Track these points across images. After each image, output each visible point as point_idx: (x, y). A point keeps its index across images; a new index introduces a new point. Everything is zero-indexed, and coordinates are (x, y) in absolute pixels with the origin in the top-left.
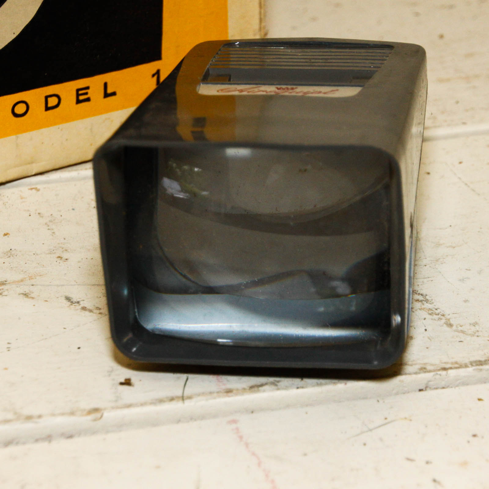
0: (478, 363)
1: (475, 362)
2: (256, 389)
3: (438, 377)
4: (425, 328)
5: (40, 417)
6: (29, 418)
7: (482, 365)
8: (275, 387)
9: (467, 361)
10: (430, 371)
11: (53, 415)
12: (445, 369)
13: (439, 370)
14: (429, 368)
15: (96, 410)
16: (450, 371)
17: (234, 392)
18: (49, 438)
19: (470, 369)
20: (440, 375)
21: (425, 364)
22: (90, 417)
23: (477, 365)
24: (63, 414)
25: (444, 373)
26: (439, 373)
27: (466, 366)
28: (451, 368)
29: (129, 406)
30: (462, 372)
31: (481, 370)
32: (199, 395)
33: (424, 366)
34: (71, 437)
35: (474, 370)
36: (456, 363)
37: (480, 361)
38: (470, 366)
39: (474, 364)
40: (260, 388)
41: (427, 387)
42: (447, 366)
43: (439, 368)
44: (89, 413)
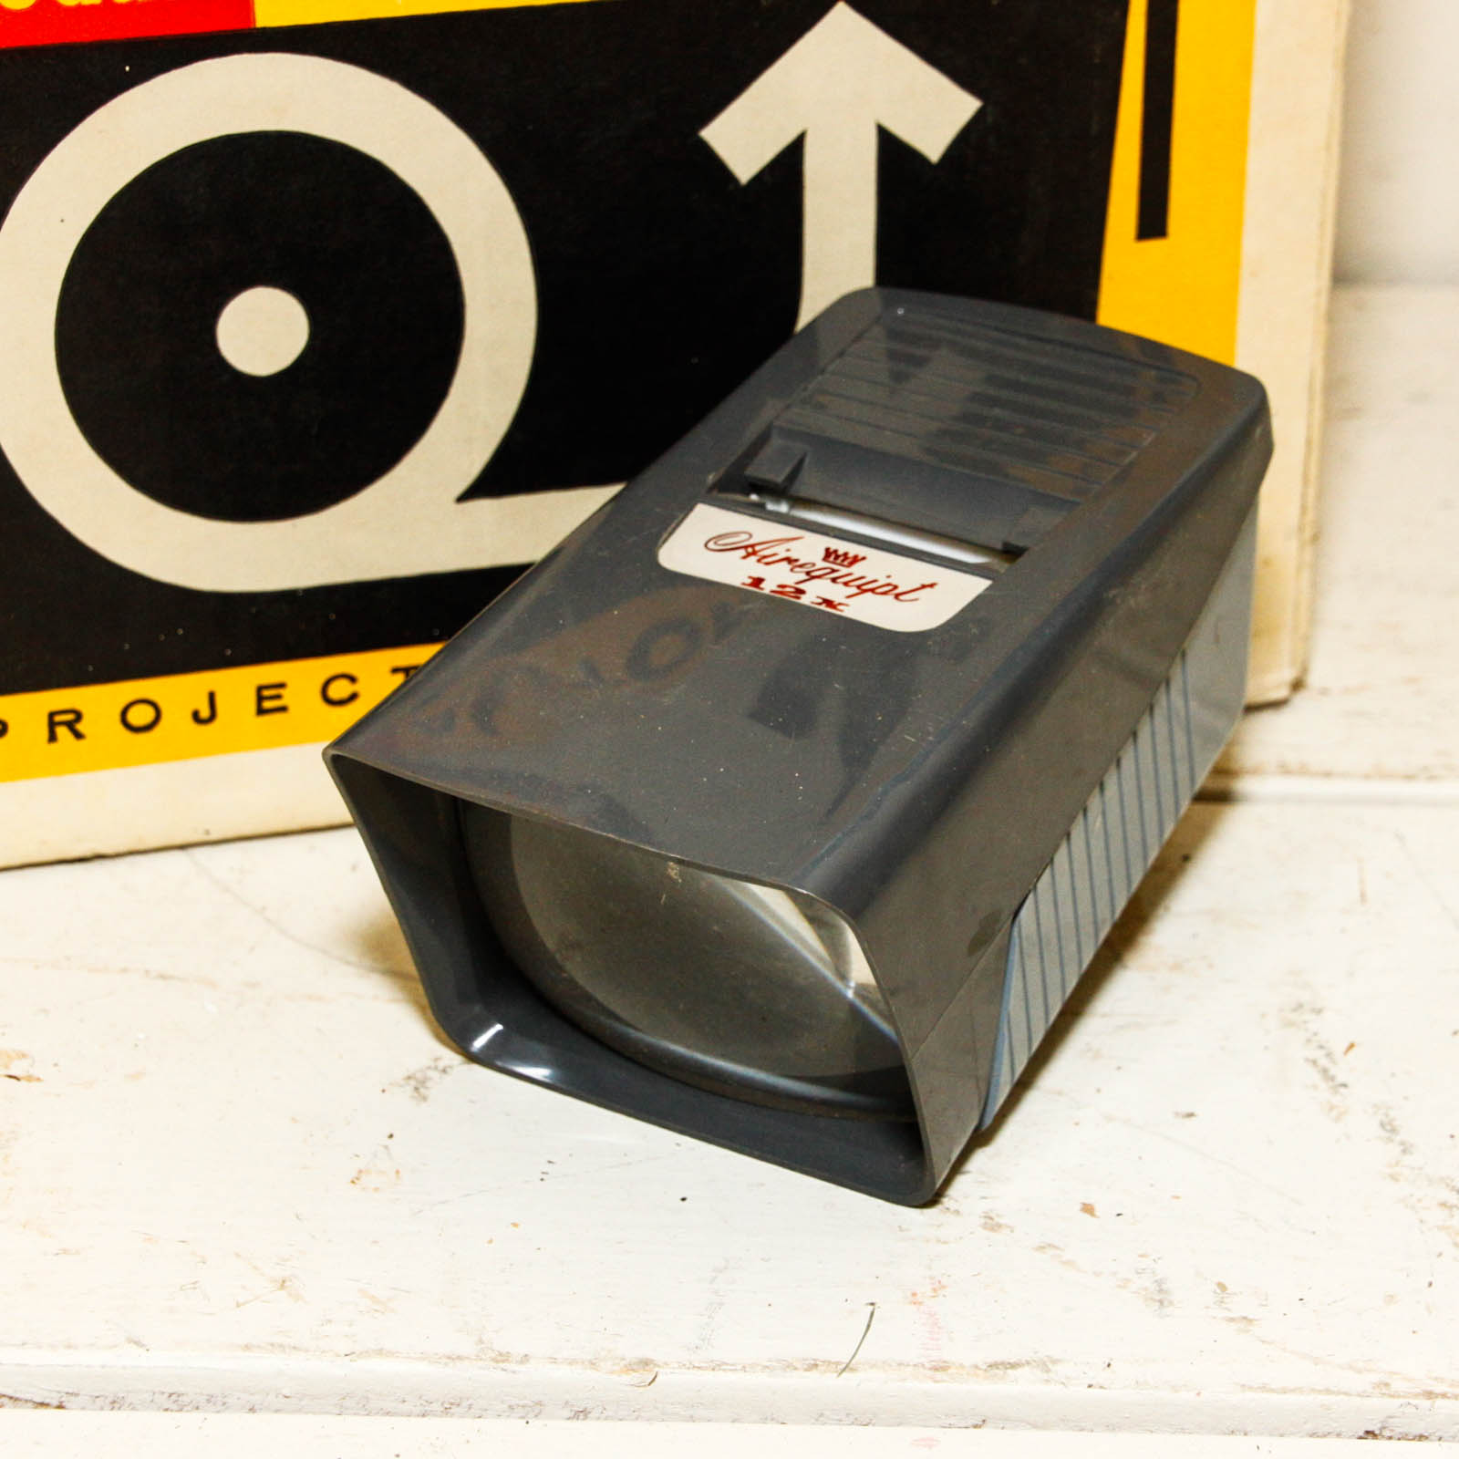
2: (1000, 1372)
3: (1409, 1411)
4: (1430, 1279)
5: (525, 1359)
6: (503, 1358)
8: (1042, 1375)
10: (1394, 1394)
11: (554, 1360)
13: (1416, 1396)
14: (1398, 1385)
15: (646, 1363)
16: (1439, 1402)
17: (953, 1370)
18: (535, 1409)
20: (1416, 1407)
21: (1393, 1374)
22: (626, 1378)
24: (572, 1362)
25: (1425, 1403)
26: (1414, 1402)
28: (1444, 1396)
29: (716, 1366)
33: (1387, 1379)
34: (582, 1414)
40: (1009, 1371)
41: (1383, 1428)
42: (1439, 1388)
43: (1418, 1390)
44: (630, 1368)
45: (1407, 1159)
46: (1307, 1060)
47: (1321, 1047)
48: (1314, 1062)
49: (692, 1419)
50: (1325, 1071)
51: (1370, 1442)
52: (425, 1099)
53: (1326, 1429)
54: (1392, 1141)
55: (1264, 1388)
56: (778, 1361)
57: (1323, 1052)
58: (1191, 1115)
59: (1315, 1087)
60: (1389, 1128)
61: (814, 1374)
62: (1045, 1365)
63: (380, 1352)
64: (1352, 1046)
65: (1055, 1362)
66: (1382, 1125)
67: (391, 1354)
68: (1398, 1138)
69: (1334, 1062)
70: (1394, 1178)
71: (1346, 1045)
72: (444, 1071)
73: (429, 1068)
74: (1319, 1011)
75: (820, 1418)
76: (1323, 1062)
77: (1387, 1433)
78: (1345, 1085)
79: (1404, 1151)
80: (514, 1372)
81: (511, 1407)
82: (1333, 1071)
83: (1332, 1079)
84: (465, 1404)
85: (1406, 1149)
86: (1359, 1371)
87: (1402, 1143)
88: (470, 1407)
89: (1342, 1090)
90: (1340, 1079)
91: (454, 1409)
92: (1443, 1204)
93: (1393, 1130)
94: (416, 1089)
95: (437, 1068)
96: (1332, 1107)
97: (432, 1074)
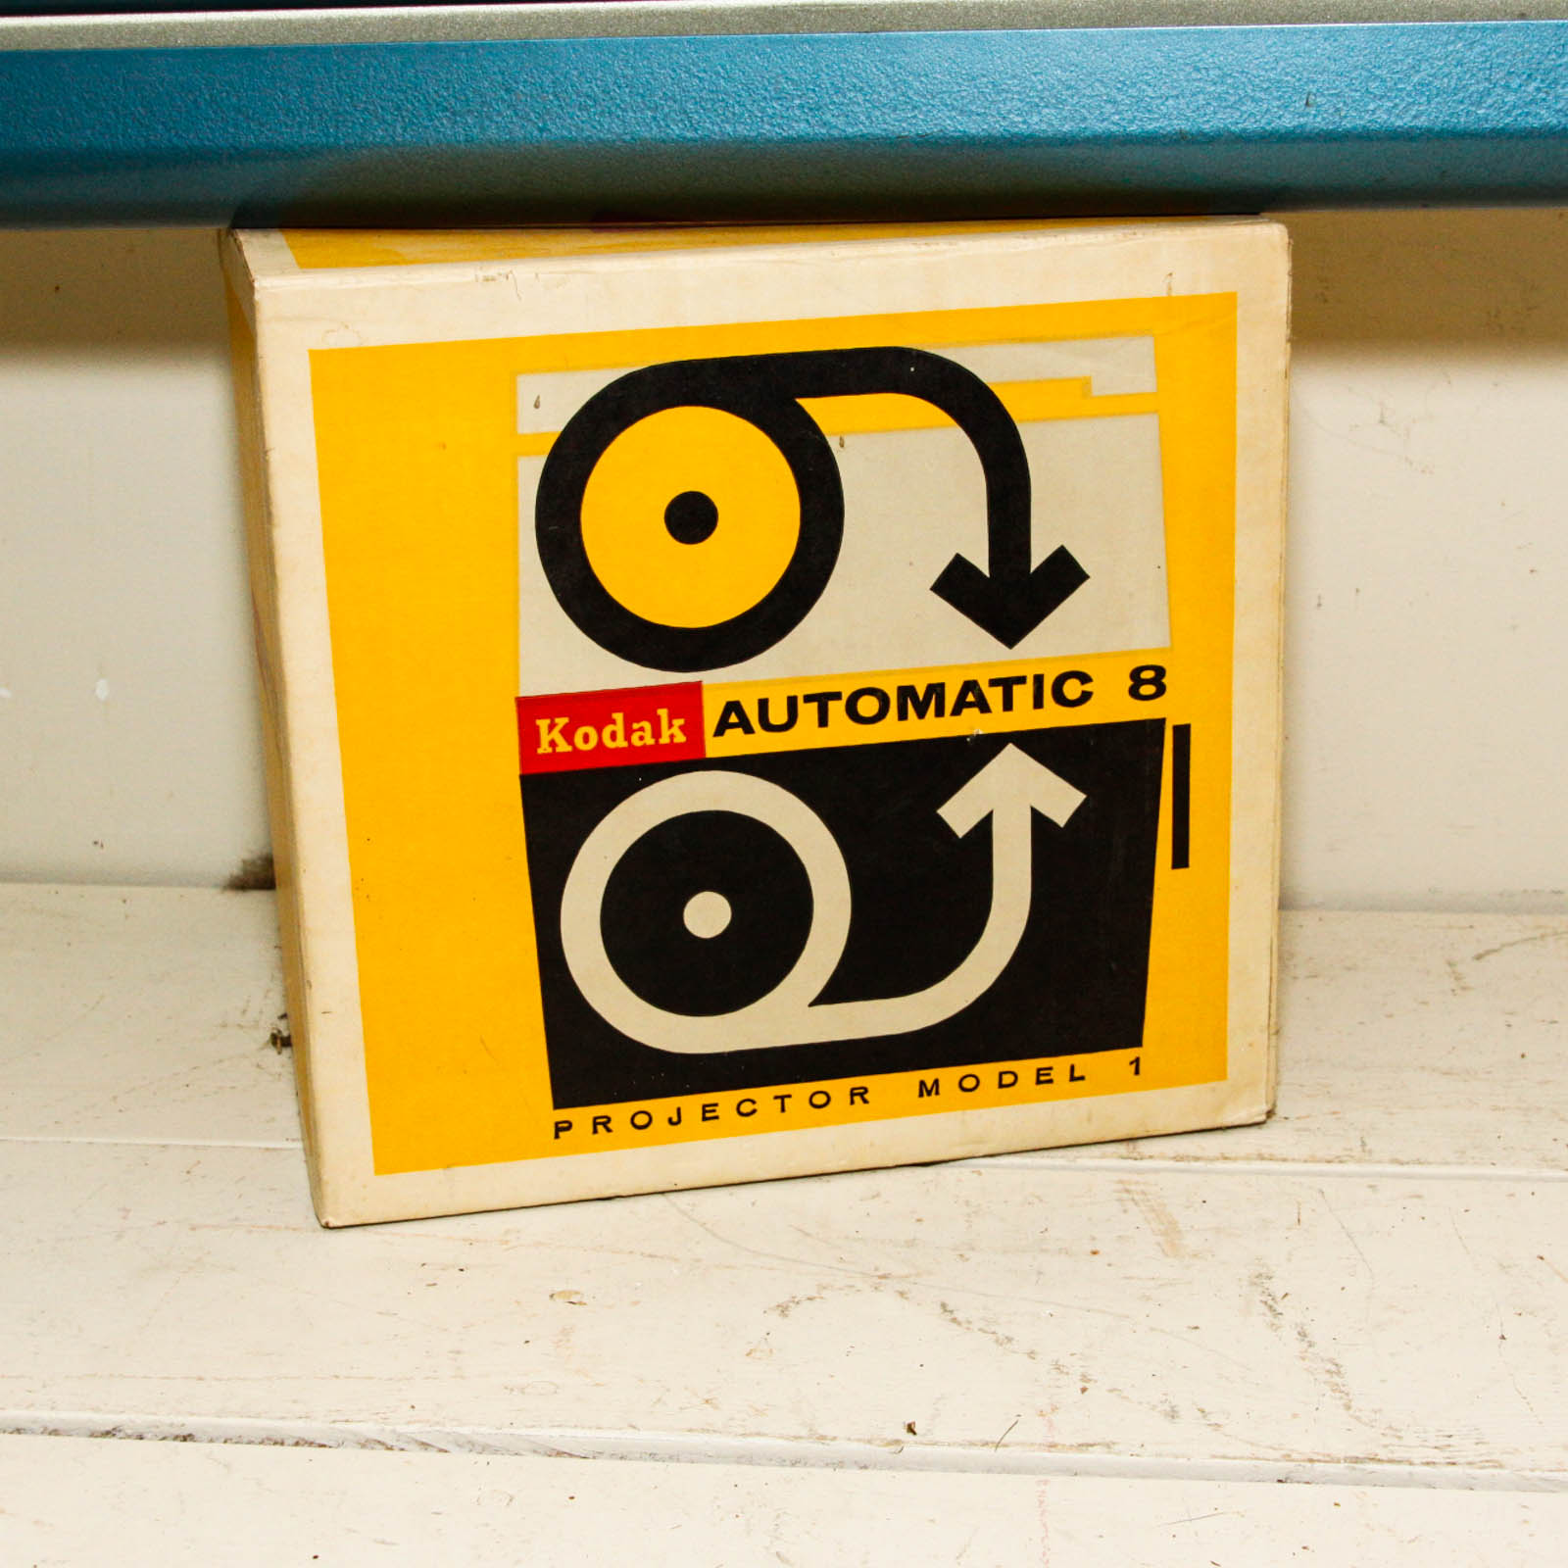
0: (1354, 1460)
1: (1351, 1458)
2: (1084, 1448)
3: (1301, 1468)
4: (1317, 1406)
5: (834, 1438)
6: (823, 1438)
7: (1356, 1462)
8: (1107, 1450)
9: (1342, 1455)
10: (1293, 1461)
11: (849, 1439)
12: (1311, 1461)
13: (1304, 1461)
14: (1294, 1456)
15: (897, 1441)
16: (1317, 1464)
17: (1059, 1447)
18: (840, 1464)
19: (1342, 1465)
20: (1304, 1467)
21: (1292, 1450)
22: (887, 1449)
23: (1351, 1462)
24: (859, 1440)
25: (1309, 1465)
26: (1302, 1464)
27: (1339, 1462)
28: (1319, 1461)
29: (935, 1443)
30: (1331, 1468)
31: (1354, 1469)
32: (1018, 1444)
33: (1289, 1453)
34: (864, 1467)
35: (1348, 1467)
36: (1329, 1455)
37: (1357, 1458)
38: (1342, 1461)
39: (1348, 1461)
40: (1090, 1448)
41: (1286, 1479)
42: (1315, 1457)
43: (1306, 1458)
44: (888, 1443)
45: (1310, 1350)
46: (1261, 1301)
47: (1270, 1295)
48: (1266, 1303)
49: (921, 1470)
50: (1271, 1307)
51: (1281, 1484)
52: (786, 1316)
53: (1259, 1479)
54: (1303, 1340)
55: (1224, 1457)
56: (967, 1441)
57: (1270, 1298)
58: (1196, 1328)
59: (1264, 1314)
60: (1303, 1335)
62: (1107, 1445)
63: (758, 1434)
64: (1286, 1295)
65: (1114, 1443)
66: (1299, 1333)
67: (764, 1435)
68: (1306, 1339)
69: (1276, 1302)
70: (1303, 1359)
71: (1283, 1294)
72: (798, 1303)
73: (790, 1301)
74: (1270, 1278)
75: (989, 1471)
76: (1270, 1302)
77: (1289, 1480)
78: (1281, 1314)
79: (1310, 1346)
80: (828, 1446)
81: (827, 1464)
82: (1275, 1306)
83: (1275, 1311)
84: (803, 1462)
85: (1311, 1345)
86: (1274, 1449)
87: (1309, 1342)
88: (806, 1463)
89: (1280, 1316)
90: (1279, 1310)
91: (798, 1465)
92: (1328, 1371)
93: (1305, 1336)
94: (782, 1311)
95: (793, 1302)
96: (1273, 1325)
97: (791, 1304)
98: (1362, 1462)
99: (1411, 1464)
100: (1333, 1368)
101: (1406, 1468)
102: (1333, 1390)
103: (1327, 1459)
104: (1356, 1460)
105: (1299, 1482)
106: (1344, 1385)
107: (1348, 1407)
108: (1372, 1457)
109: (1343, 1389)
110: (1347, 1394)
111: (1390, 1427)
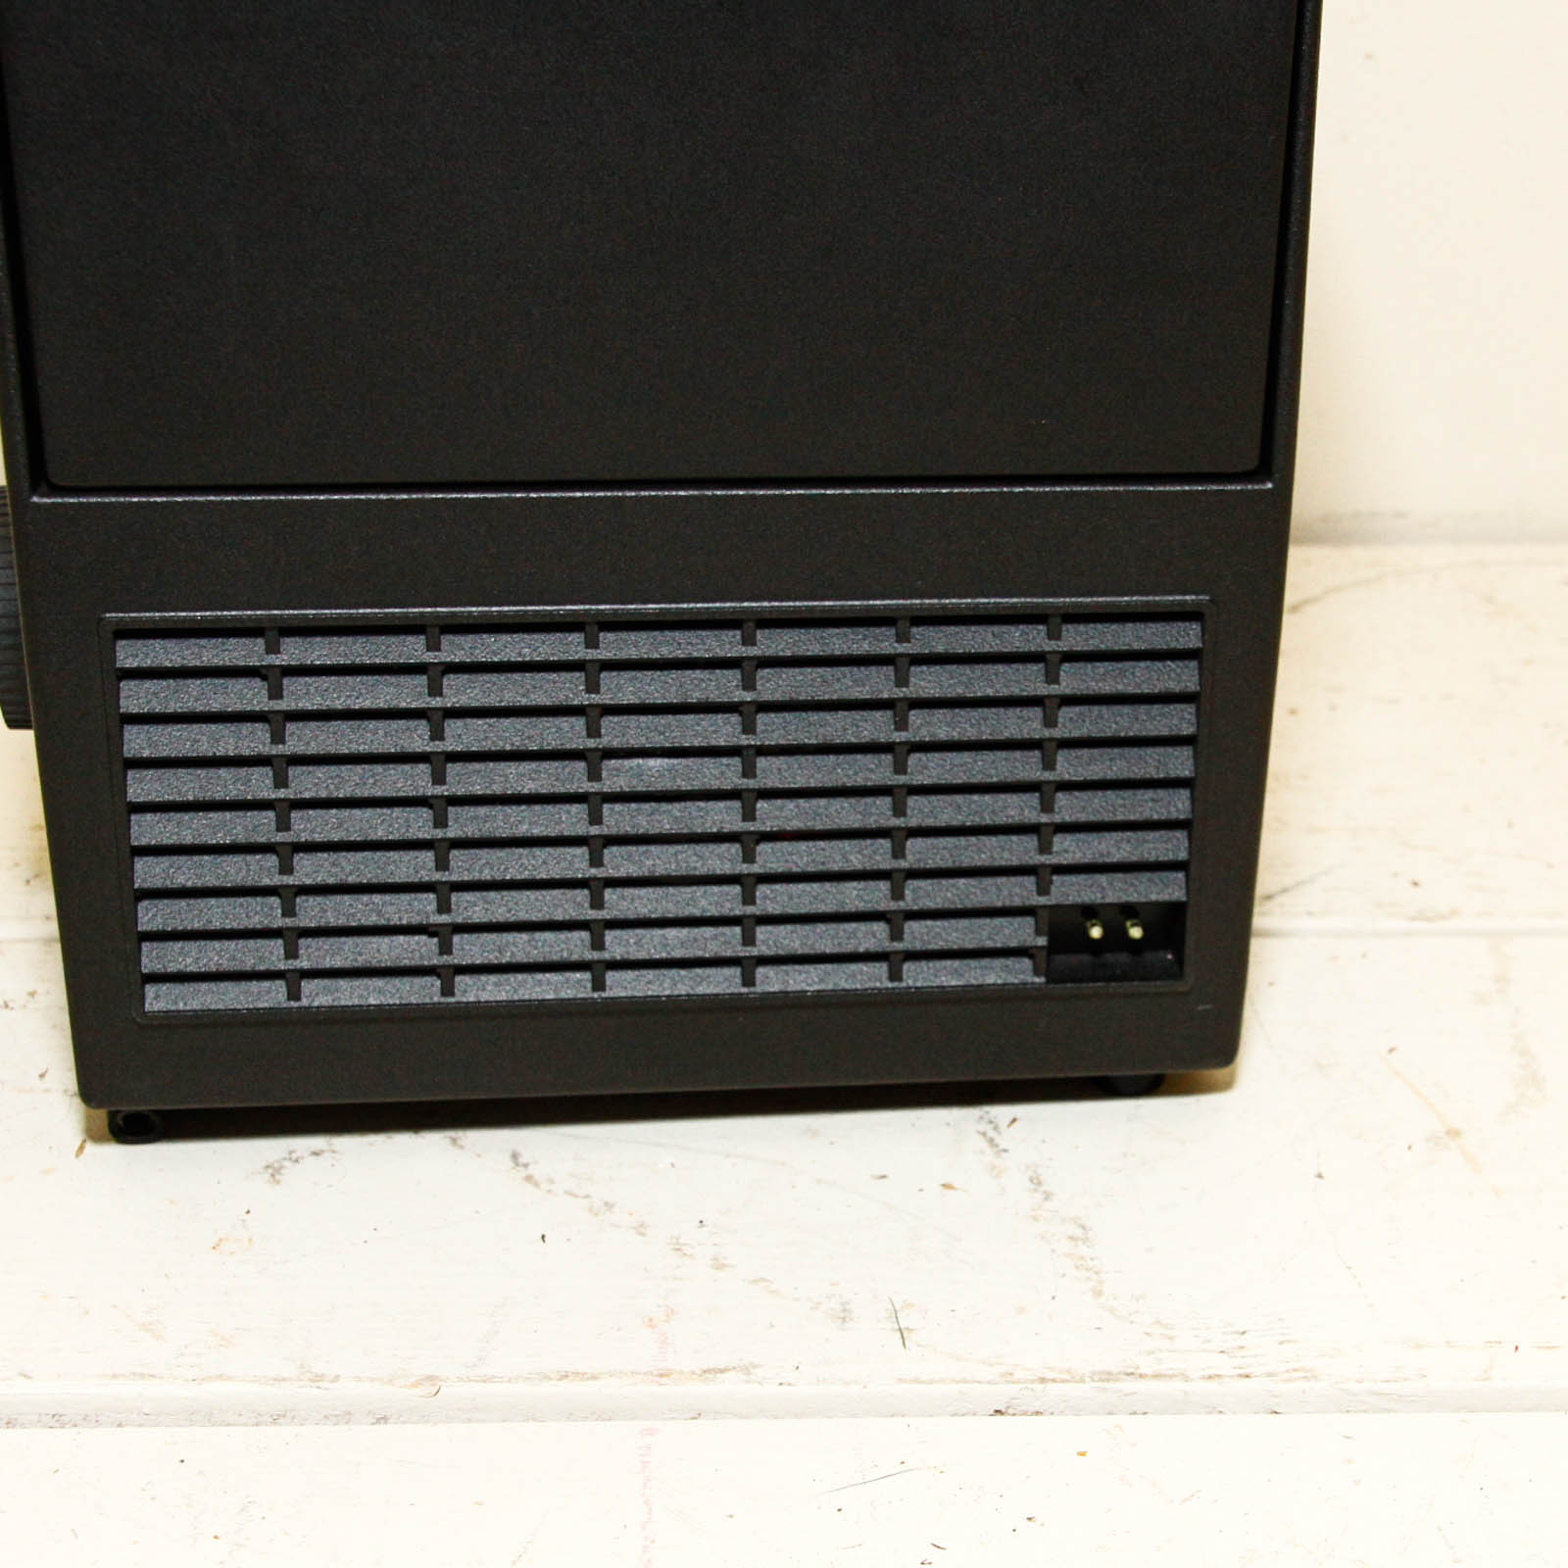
0: (1104, 1377)
1: (1101, 1373)
2: (711, 1376)
3: (1028, 1393)
4: (1054, 1294)
5: (337, 1378)
6: (318, 1378)
7: (1108, 1380)
8: (744, 1377)
9: (1087, 1370)
10: (1016, 1381)
11: (358, 1379)
12: (1043, 1380)
13: (1032, 1381)
14: (1018, 1374)
15: (431, 1378)
16: (1050, 1385)
17: (674, 1376)
18: (347, 1417)
19: (1088, 1386)
20: (1032, 1390)
21: (1016, 1365)
22: (416, 1391)
23: (1101, 1380)
24: (373, 1379)
25: (1038, 1387)
26: (1030, 1386)
27: (1082, 1381)
28: (1054, 1380)
29: (488, 1379)
30: (1071, 1390)
31: (1105, 1390)
33: (1011, 1370)
34: (383, 1420)
35: (1093, 1388)
36: (1068, 1371)
37: (1109, 1373)
38: (1087, 1379)
39: (1096, 1378)
40: (719, 1375)
41: (1008, 1407)
42: (1050, 1375)
43: (1035, 1378)
44: (417, 1384)
45: (1047, 1205)
46: (979, 1132)
47: (991, 1122)
48: (984, 1134)
49: (469, 1421)
50: (991, 1140)
51: (999, 1417)
52: (278, 1182)
53: (965, 1411)
54: (1036, 1190)
55: (916, 1381)
56: (537, 1374)
57: (992, 1126)
58: (884, 1177)
59: (982, 1152)
60: (1036, 1181)
61: (564, 1383)
62: (746, 1370)
63: (220, 1377)
64: (1014, 1120)
65: (755, 1367)
66: (1031, 1181)
67: (230, 1378)
68: (1042, 1189)
69: (1000, 1133)
70: (1035, 1219)
71: (1011, 1119)
72: (297, 1161)
73: (285, 1159)
75: (570, 1416)
76: (991, 1133)
77: (1011, 1411)
78: (1005, 1151)
79: (1046, 1199)
80: (326, 1389)
81: (326, 1417)
82: (998, 1140)
83: (997, 1146)
84: (289, 1415)
85: (1048, 1196)
86: (991, 1365)
87: (1045, 1192)
88: (293, 1418)
89: (1004, 1155)
90: (1003, 1146)
91: (282, 1420)
92: (1071, 1238)
93: (1039, 1183)
94: (273, 1175)
95: (290, 1159)
96: (994, 1168)
97: (287, 1163)
98: (1117, 1380)
99: (1186, 1378)
100: (1078, 1232)
101: (1176, 1386)
102: (1077, 1267)
103: (1066, 1377)
104: (1108, 1377)
105: (1025, 1413)
106: (1092, 1259)
107: (1098, 1293)
108: (1132, 1370)
109: (1091, 1264)
110: (1097, 1273)
111: (1158, 1322)
